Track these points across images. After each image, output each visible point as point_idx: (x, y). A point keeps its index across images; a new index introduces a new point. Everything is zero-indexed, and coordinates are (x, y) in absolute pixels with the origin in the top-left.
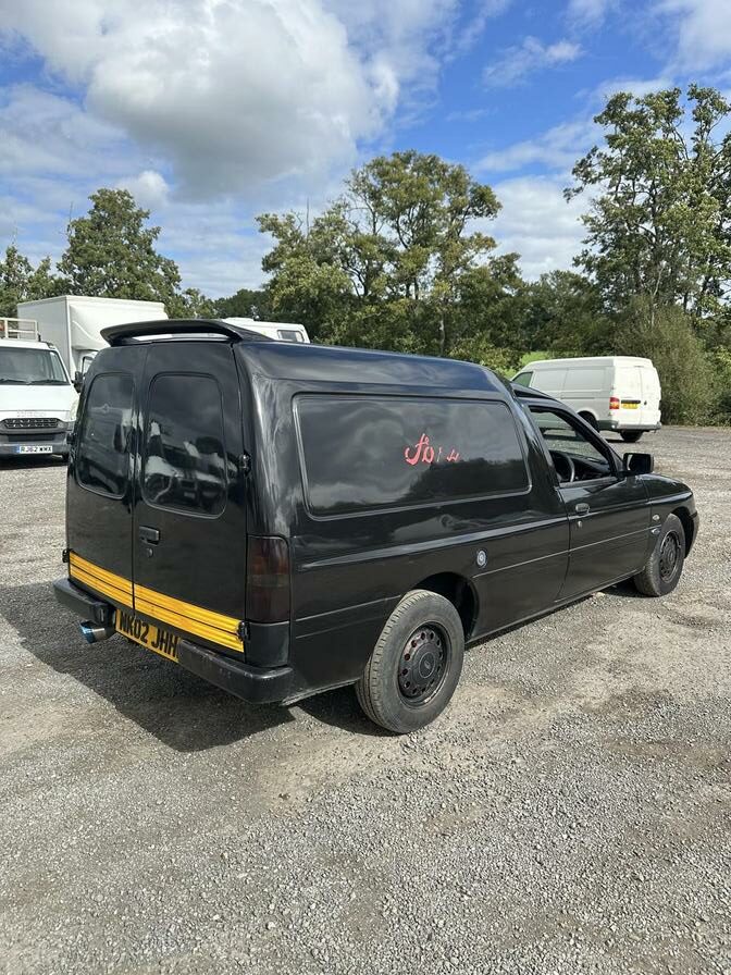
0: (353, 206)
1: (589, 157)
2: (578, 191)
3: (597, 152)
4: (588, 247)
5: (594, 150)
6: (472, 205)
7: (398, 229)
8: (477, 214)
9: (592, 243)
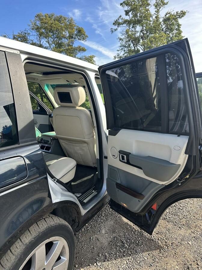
0: (31, 34)
1: (118, 19)
2: (115, 30)
3: (121, 17)
4: (119, 52)
5: (121, 16)
6: (76, 35)
7: (48, 42)
8: (79, 39)
9: (121, 51)
